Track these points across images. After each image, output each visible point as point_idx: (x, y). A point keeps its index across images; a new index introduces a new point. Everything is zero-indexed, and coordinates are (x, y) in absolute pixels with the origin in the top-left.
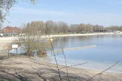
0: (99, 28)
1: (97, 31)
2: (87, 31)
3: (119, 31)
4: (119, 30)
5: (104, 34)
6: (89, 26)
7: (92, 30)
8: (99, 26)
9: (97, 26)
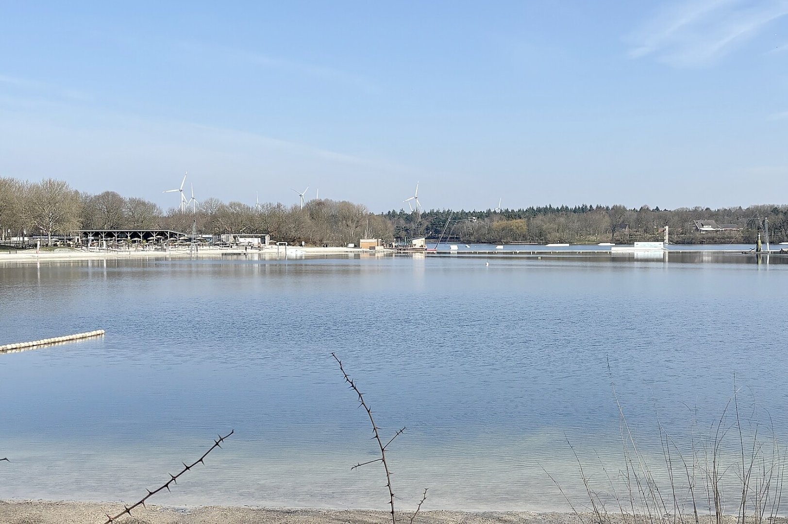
0: (126, 212)
1: (110, 235)
2: (35, 232)
3: (256, 241)
4: (252, 231)
5: (160, 254)
6: (52, 201)
7: (74, 227)
8: (121, 201)
9: (111, 201)
